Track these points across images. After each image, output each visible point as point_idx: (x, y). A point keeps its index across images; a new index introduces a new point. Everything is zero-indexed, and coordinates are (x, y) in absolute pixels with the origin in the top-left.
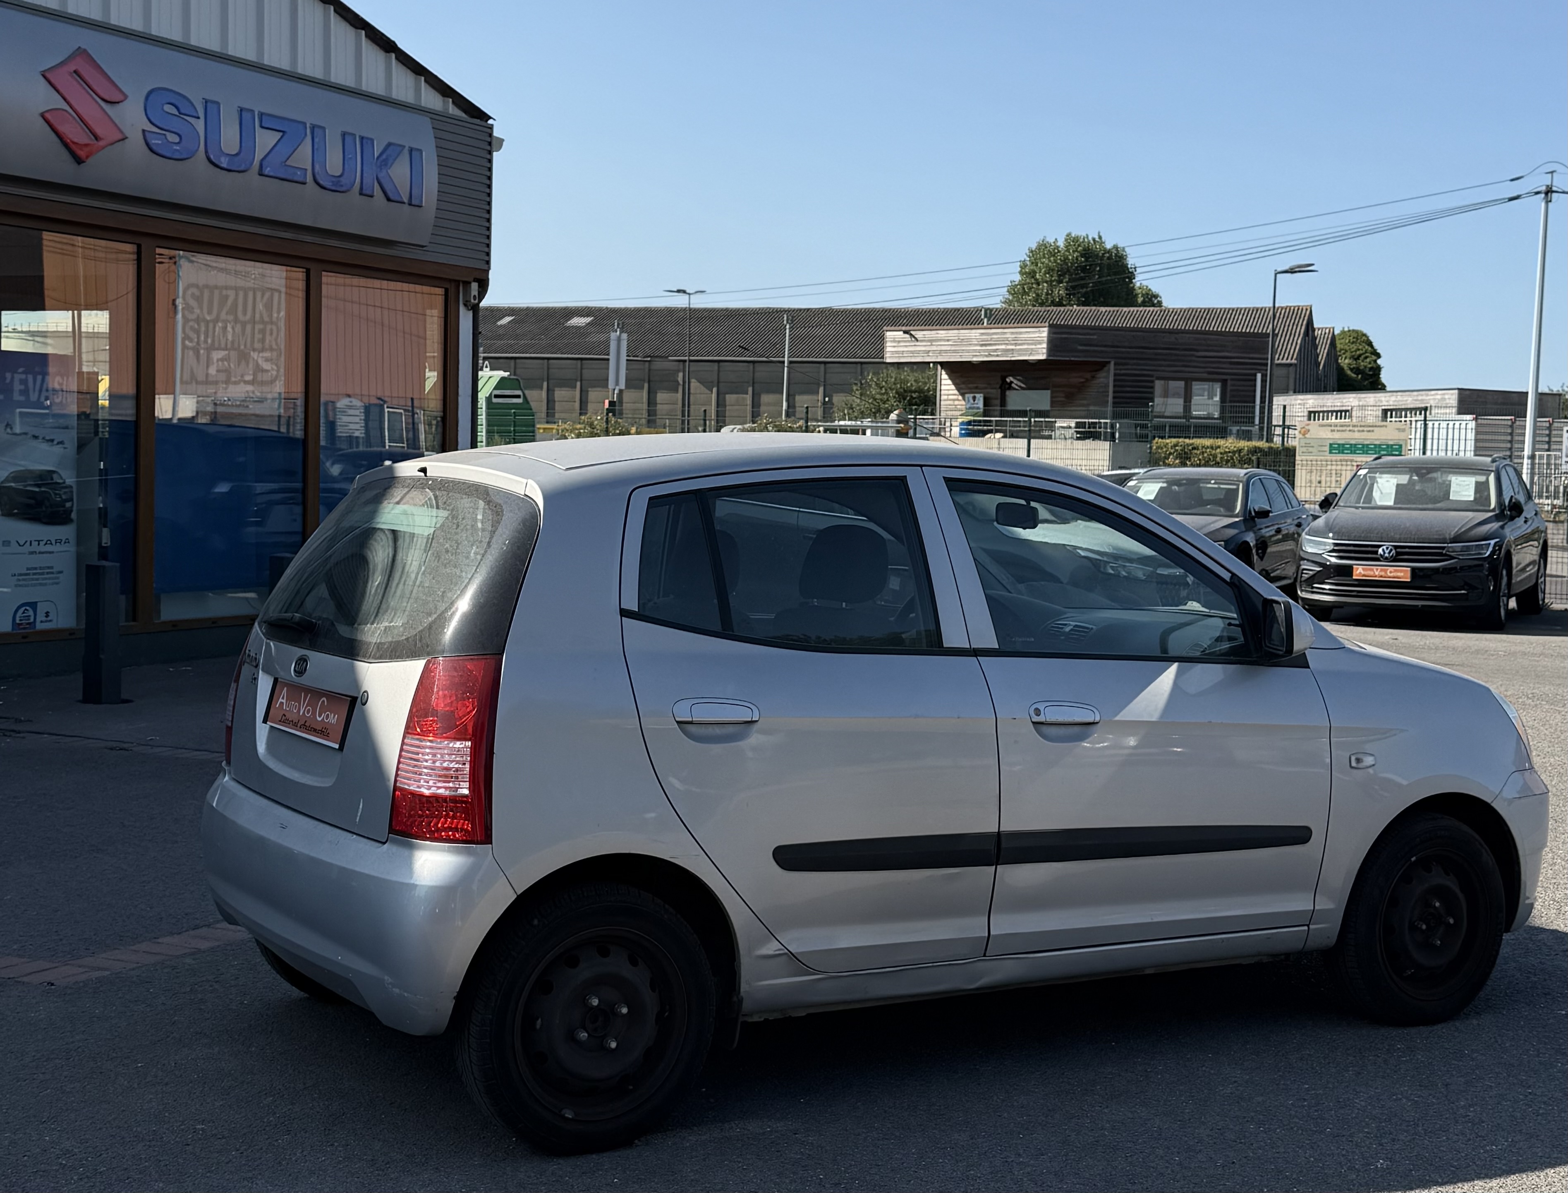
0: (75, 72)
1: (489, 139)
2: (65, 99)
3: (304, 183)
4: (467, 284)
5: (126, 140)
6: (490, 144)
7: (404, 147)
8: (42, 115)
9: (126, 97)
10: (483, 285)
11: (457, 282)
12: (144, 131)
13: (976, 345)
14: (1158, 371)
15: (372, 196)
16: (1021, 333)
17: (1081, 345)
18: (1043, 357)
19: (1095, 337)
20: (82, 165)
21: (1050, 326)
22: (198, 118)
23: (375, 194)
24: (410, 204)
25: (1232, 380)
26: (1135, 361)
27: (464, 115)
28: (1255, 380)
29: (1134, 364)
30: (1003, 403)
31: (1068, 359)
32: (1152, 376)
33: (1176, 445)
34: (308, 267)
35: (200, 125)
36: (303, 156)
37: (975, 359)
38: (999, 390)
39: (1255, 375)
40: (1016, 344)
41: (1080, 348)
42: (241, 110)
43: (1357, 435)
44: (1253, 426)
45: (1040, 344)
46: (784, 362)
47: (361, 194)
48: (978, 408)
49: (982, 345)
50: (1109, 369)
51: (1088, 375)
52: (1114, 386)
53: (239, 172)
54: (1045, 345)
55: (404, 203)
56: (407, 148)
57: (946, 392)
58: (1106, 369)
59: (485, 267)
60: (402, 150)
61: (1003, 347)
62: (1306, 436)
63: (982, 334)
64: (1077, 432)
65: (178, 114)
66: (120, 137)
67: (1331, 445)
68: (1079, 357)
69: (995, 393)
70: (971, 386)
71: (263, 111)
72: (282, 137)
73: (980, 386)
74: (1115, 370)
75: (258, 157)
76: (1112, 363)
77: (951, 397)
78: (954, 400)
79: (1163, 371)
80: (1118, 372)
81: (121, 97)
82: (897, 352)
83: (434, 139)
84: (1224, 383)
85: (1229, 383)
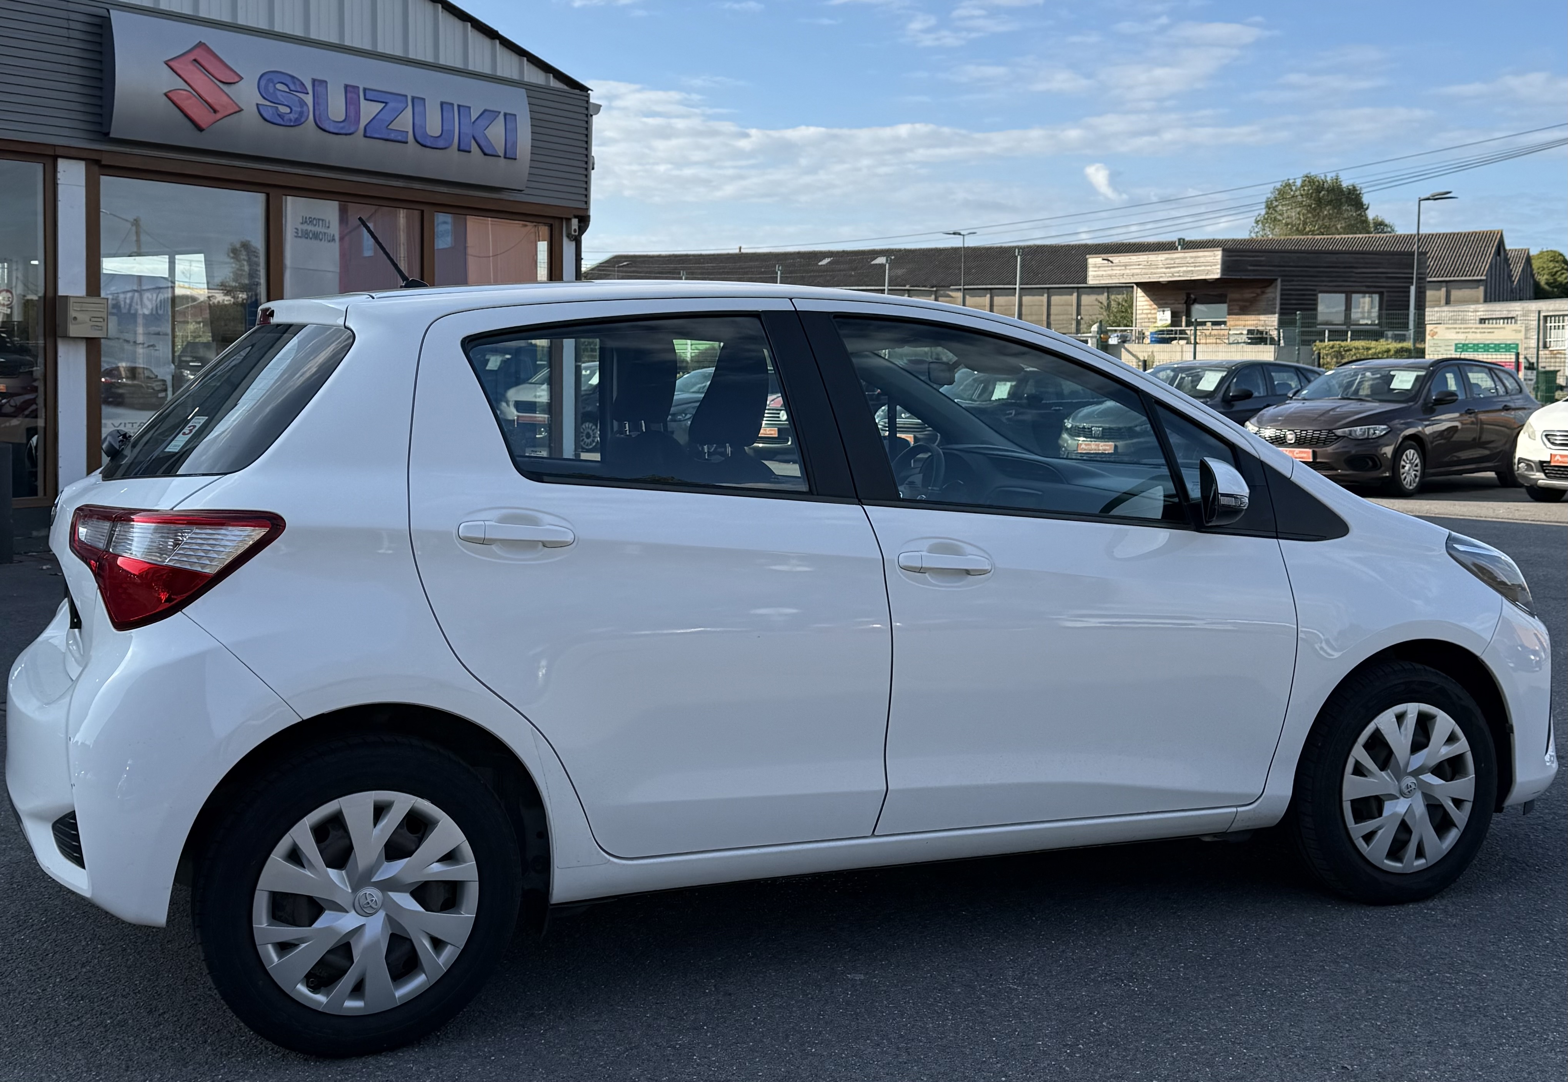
0: (195, 60)
1: (586, 105)
2: (186, 82)
3: (406, 143)
4: (569, 220)
5: (242, 112)
6: (587, 109)
7: (500, 113)
8: (166, 95)
9: (241, 78)
10: (584, 221)
11: (561, 219)
12: (257, 105)
13: (1162, 268)
14: (1321, 286)
15: (470, 152)
16: (1199, 257)
17: (1251, 265)
18: (1217, 276)
19: (1263, 259)
20: (203, 132)
21: (1223, 250)
22: (308, 93)
23: (472, 150)
24: (505, 157)
25: (1388, 292)
26: (1300, 278)
27: (565, 87)
28: (1409, 292)
29: (1298, 281)
30: (1188, 314)
31: (1239, 277)
32: (1315, 290)
33: (1332, 347)
34: (422, 209)
35: (309, 99)
36: (405, 121)
37: (1161, 280)
38: (1185, 305)
39: (1409, 288)
40: (1195, 266)
41: (1250, 268)
42: (346, 86)
43: (1479, 336)
44: (1407, 331)
45: (1215, 265)
46: (1015, 289)
47: (459, 150)
48: (1167, 320)
49: (1167, 268)
50: (1276, 286)
51: (1259, 291)
52: (1281, 299)
53: (346, 134)
54: (1219, 266)
55: (500, 157)
56: (502, 114)
57: (1141, 308)
58: (1274, 285)
59: (584, 206)
60: (497, 116)
61: (1185, 269)
62: (1435, 337)
63: (1167, 259)
64: (1249, 338)
65: (288, 90)
66: (237, 109)
67: (1456, 345)
68: (1249, 276)
69: (1182, 307)
70: (1161, 302)
71: (367, 86)
72: (384, 107)
73: (1169, 302)
74: (1282, 285)
75: (363, 123)
76: (1279, 281)
77: (1145, 311)
78: (1147, 314)
79: (1325, 286)
80: (1285, 287)
81: (237, 79)
82: (1098, 276)
83: (527, 105)
84: (1381, 294)
85: (1385, 294)
